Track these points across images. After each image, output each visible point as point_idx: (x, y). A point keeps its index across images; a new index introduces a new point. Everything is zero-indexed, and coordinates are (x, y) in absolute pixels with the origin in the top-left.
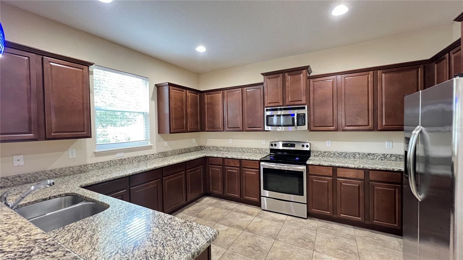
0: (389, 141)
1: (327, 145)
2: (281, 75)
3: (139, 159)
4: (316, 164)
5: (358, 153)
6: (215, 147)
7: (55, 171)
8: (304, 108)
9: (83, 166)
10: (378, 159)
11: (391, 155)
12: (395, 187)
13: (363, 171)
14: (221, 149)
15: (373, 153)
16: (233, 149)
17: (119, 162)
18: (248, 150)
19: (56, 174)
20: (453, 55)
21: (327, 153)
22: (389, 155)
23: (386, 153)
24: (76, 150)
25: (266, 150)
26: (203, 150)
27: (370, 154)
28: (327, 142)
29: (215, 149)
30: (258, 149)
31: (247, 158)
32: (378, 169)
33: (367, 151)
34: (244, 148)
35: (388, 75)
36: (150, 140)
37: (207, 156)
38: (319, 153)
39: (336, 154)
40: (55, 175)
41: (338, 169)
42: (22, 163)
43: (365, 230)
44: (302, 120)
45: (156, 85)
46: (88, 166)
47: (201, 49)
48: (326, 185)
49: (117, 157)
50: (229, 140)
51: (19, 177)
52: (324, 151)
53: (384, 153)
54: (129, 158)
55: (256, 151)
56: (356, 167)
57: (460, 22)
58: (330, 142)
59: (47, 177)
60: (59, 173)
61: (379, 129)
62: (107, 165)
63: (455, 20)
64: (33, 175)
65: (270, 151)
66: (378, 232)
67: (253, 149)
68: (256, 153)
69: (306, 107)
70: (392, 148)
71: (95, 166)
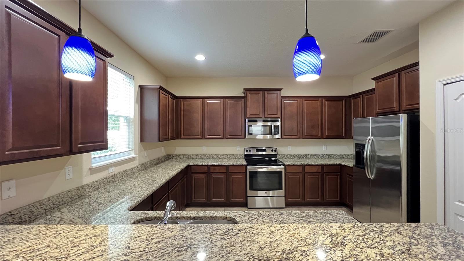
0: (325, 145)
1: (288, 150)
2: (261, 92)
3: (127, 174)
4: (292, 164)
5: (308, 154)
6: (186, 155)
7: (52, 199)
8: (278, 121)
9: (81, 189)
10: (319, 158)
11: (326, 154)
12: (336, 175)
13: (320, 166)
14: (193, 157)
15: (316, 154)
16: (208, 156)
17: (112, 179)
18: (223, 156)
19: (54, 204)
20: (365, 97)
21: (289, 156)
22: (325, 155)
23: (324, 154)
24: (73, 167)
25: (241, 155)
26: (171, 159)
27: (315, 154)
28: (288, 147)
29: (186, 157)
30: (233, 155)
31: (234, 163)
32: (329, 164)
33: (313, 153)
34: (219, 155)
35: (329, 102)
36: (134, 151)
37: (190, 165)
38: (283, 156)
39: (295, 156)
40: (53, 206)
41: (306, 167)
42: (13, 193)
43: (321, 208)
44: (277, 130)
45: (139, 86)
46: (85, 187)
47: (200, 58)
48: (298, 179)
49: (109, 173)
50: (203, 147)
51: (12, 215)
52: (286, 154)
53: (322, 154)
54: (119, 173)
55: (231, 157)
56: (317, 164)
57: (374, 81)
58: (290, 147)
59: (44, 209)
60: (57, 202)
61: (324, 137)
62: (102, 184)
63: (371, 79)
64: (29, 210)
65: (244, 156)
66: (328, 207)
67: (228, 155)
68: (232, 159)
69: (280, 119)
70: (326, 150)
71: (92, 186)
